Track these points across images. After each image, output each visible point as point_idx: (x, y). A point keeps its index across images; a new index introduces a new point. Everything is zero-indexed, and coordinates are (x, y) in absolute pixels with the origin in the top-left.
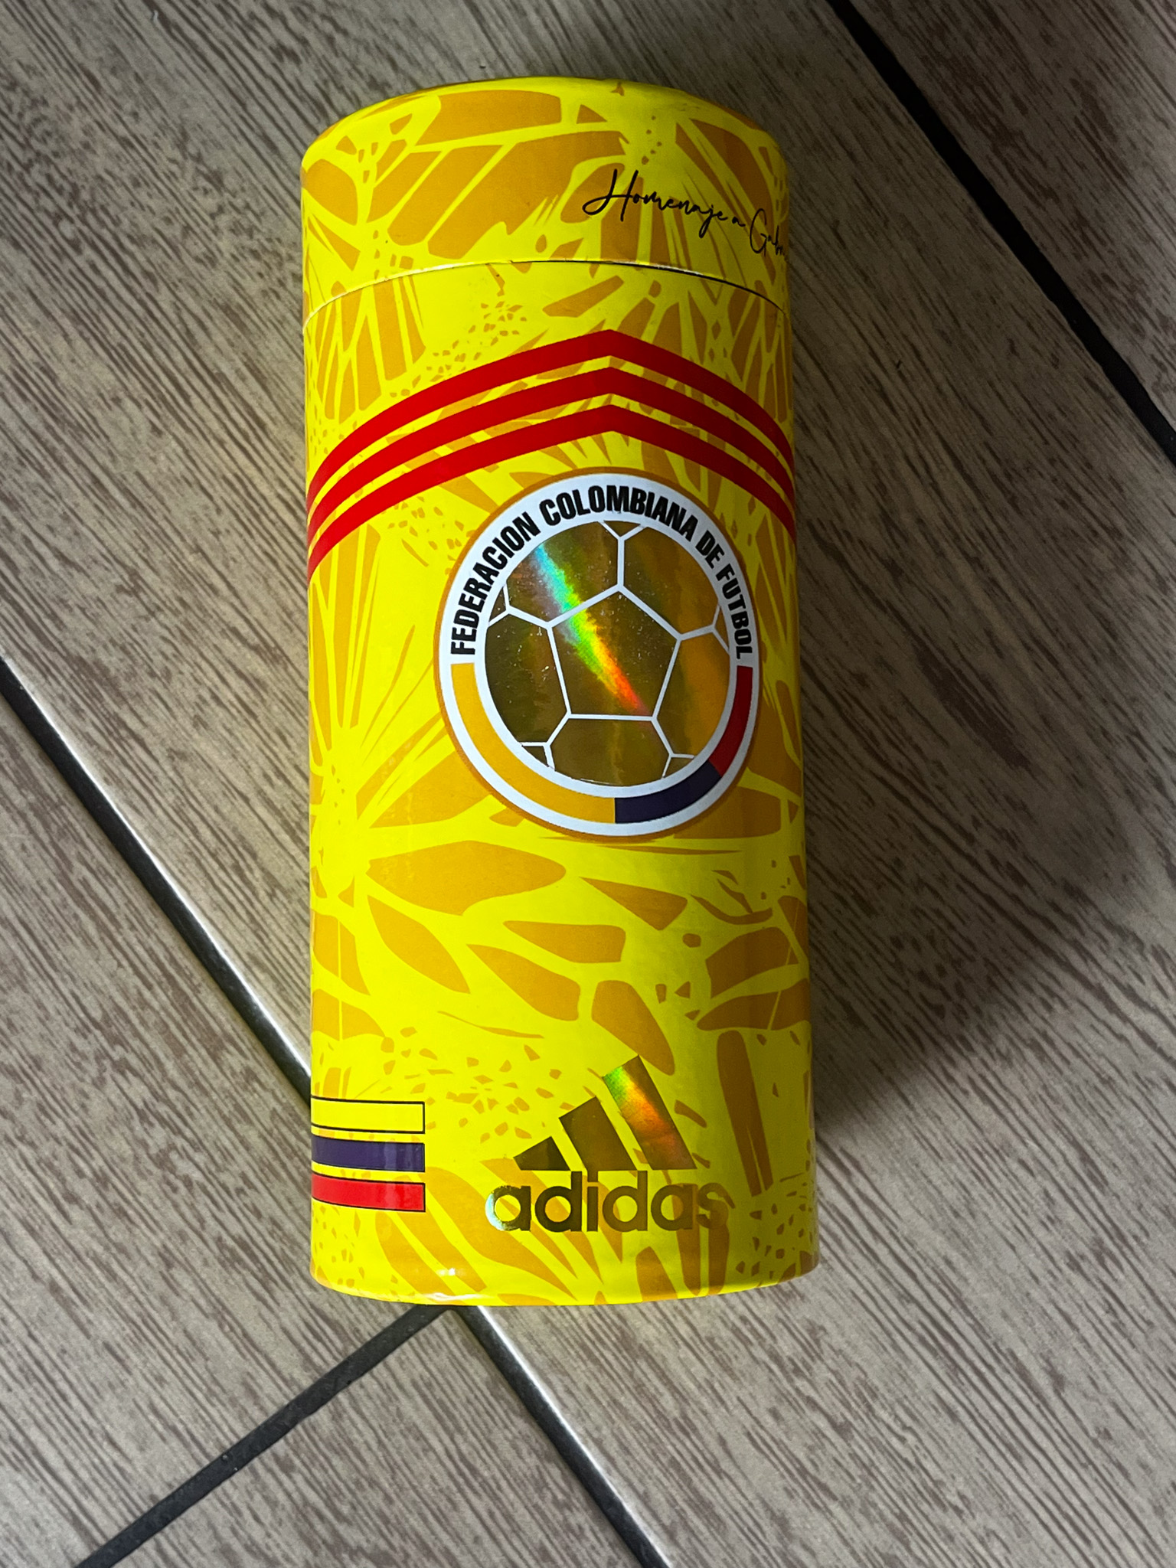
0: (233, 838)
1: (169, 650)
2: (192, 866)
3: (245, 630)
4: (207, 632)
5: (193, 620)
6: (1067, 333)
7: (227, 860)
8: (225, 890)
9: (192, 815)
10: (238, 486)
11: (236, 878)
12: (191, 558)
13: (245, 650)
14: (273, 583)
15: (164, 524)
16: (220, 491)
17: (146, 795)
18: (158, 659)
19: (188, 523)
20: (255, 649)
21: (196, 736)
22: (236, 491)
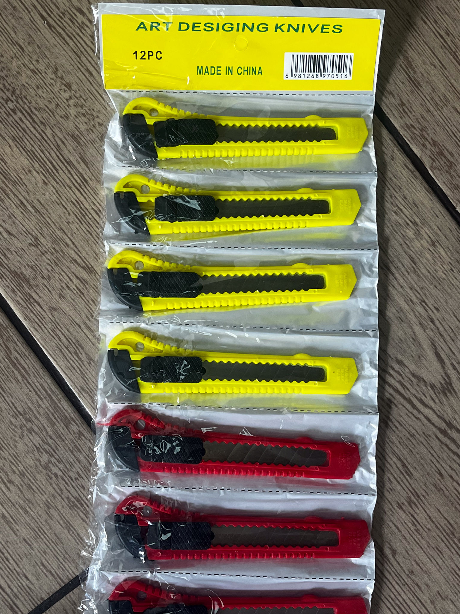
0: (74, 341)
1: (50, 268)
2: (58, 352)
3: (79, 260)
4: (65, 261)
5: (59, 256)
6: (397, 147)
7: (72, 350)
8: (71, 361)
9: (58, 332)
10: (77, 204)
11: (75, 357)
12: (59, 232)
13: (79, 268)
14: (90, 242)
15: (48, 219)
16: (70, 207)
17: (41, 325)
18: (45, 272)
19: (57, 218)
20: (83, 268)
21: (60, 302)
22: (76, 207)
